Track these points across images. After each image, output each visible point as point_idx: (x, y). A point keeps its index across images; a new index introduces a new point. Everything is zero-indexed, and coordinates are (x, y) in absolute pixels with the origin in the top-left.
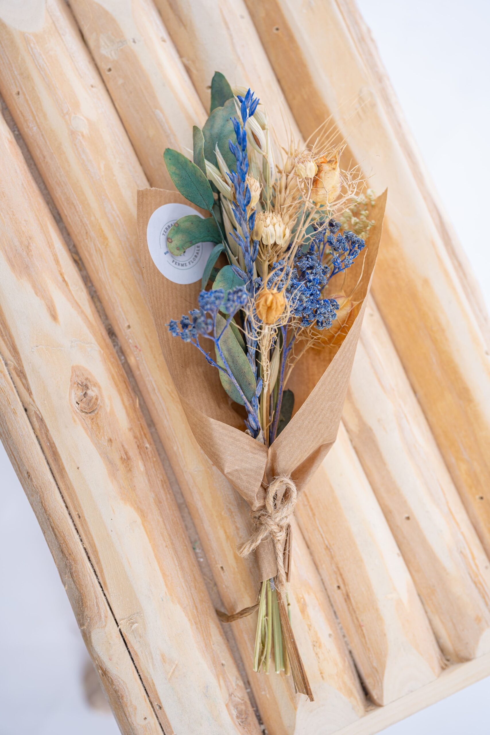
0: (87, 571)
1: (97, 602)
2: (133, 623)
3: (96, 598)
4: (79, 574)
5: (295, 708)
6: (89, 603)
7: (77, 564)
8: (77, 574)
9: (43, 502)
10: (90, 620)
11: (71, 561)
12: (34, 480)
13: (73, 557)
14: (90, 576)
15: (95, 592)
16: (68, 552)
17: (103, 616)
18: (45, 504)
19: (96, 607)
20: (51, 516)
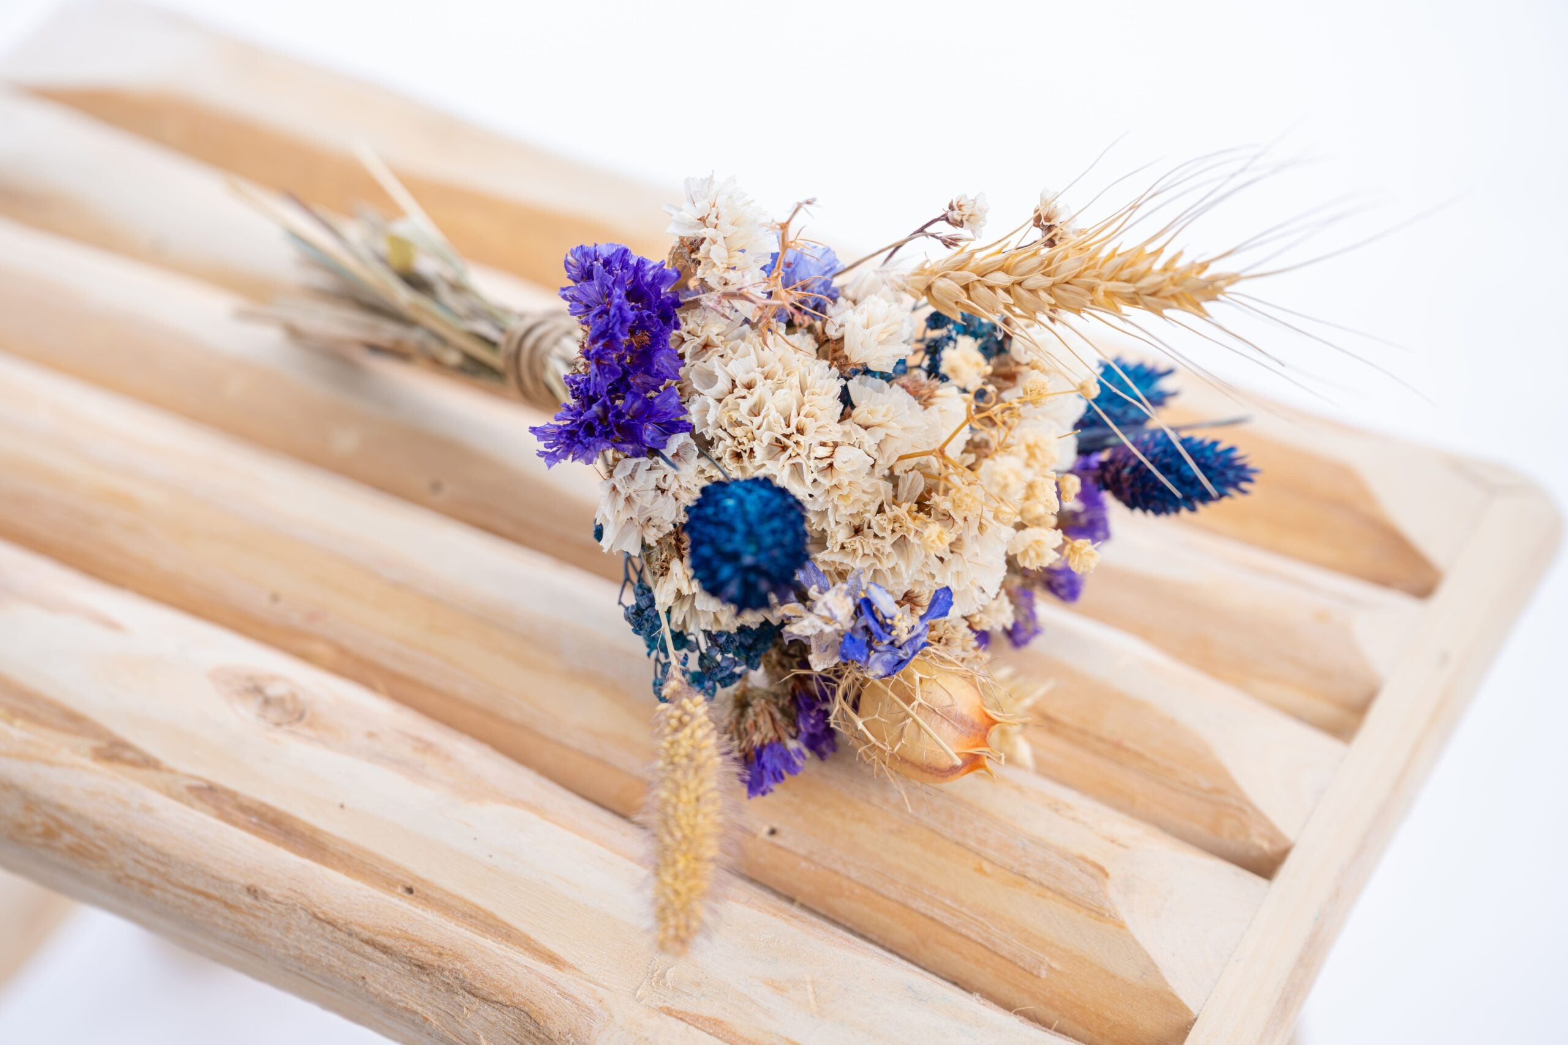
0: (498, 955)
1: (561, 993)
2: (663, 975)
3: (554, 986)
4: (485, 973)
5: (1121, 926)
6: (546, 1007)
7: (467, 961)
8: (481, 977)
9: (316, 910)
10: (574, 1035)
11: (451, 966)
12: (269, 890)
13: (451, 952)
14: (510, 960)
15: (543, 978)
16: (433, 954)
17: (592, 1004)
18: (323, 913)
19: (567, 1001)
20: (351, 923)
